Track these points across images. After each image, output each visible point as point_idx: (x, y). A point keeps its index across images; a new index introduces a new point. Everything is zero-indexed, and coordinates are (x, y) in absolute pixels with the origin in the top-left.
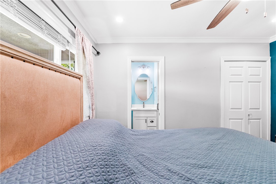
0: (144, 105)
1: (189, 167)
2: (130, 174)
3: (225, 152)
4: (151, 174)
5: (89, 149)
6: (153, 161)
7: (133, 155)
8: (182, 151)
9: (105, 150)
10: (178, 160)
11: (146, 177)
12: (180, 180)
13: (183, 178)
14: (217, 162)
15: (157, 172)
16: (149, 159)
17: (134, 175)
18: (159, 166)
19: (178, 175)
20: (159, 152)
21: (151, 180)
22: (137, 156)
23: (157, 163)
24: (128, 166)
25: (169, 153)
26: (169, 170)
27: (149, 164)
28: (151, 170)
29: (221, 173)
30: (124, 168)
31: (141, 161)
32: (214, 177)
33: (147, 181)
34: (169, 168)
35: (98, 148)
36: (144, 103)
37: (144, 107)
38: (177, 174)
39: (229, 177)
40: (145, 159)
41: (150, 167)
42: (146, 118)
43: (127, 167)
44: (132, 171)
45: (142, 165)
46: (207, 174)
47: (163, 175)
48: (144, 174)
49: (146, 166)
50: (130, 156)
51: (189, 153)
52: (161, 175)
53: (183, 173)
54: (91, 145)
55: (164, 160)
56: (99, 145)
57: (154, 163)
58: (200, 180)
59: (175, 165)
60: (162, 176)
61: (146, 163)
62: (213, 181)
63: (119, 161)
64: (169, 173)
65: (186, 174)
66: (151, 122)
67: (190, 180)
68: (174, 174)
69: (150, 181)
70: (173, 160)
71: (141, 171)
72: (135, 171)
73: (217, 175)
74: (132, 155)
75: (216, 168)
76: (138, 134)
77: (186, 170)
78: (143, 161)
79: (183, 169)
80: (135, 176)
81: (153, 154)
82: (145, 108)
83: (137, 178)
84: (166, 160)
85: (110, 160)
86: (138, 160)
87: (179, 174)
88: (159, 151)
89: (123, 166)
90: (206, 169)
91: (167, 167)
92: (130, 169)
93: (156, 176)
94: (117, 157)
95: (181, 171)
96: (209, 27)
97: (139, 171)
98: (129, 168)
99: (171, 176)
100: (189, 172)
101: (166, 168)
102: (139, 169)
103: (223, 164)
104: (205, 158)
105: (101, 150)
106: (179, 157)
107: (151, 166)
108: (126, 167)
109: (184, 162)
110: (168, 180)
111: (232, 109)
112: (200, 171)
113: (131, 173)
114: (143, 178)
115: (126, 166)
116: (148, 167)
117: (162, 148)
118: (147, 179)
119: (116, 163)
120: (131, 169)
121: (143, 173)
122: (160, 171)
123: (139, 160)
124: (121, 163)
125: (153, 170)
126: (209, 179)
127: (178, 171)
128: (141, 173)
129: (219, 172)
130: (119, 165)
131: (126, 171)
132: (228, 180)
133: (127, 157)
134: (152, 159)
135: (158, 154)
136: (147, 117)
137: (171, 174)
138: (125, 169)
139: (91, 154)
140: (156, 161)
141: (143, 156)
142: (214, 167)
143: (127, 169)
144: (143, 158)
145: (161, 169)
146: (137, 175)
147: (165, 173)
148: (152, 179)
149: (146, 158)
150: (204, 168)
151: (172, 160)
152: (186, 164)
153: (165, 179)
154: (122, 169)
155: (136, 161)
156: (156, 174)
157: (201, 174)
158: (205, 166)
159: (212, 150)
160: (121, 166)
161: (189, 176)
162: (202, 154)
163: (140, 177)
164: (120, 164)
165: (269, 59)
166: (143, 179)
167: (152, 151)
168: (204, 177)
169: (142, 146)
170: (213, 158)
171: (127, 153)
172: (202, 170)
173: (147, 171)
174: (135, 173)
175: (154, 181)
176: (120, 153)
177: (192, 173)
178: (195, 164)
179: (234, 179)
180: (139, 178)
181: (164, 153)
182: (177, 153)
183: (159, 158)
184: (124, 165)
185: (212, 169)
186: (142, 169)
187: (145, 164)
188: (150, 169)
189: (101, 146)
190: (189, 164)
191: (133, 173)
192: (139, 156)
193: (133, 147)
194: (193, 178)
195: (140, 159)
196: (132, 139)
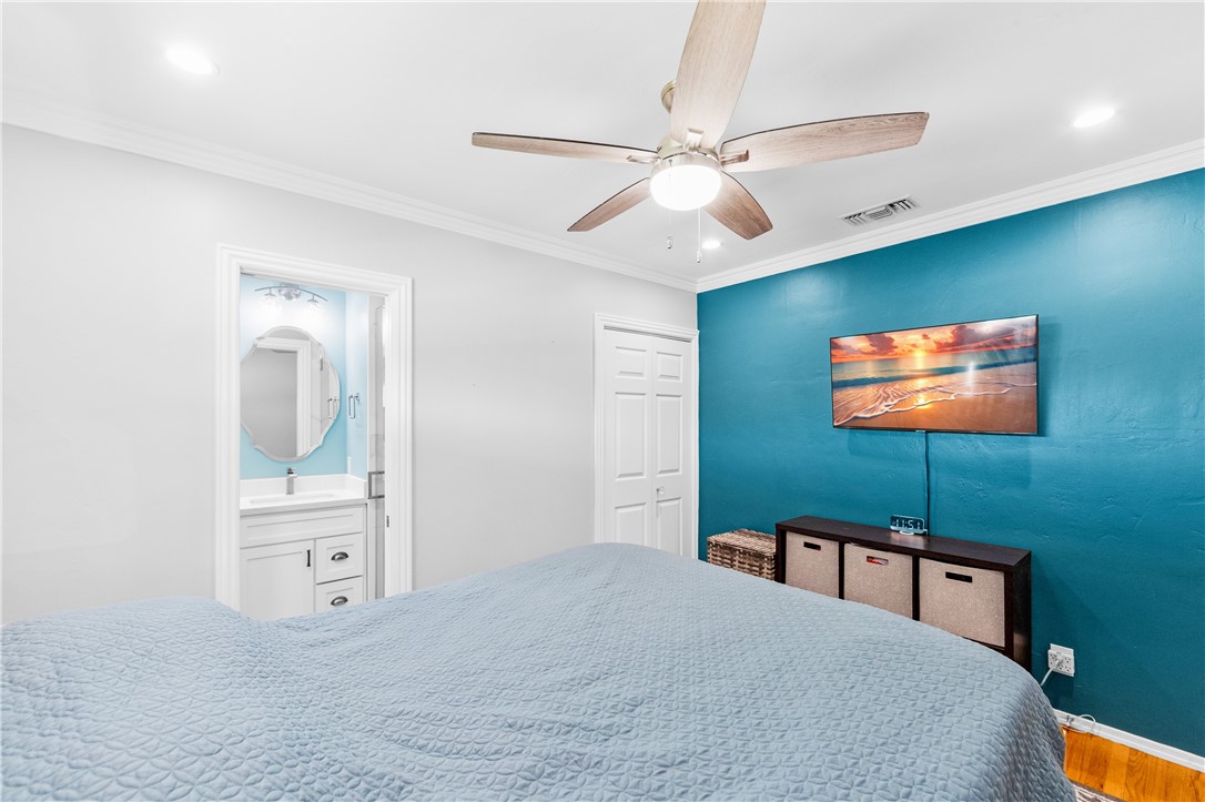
0: (290, 482)
1: (561, 694)
2: (392, 793)
3: (629, 620)
4: (459, 761)
5: (202, 773)
6: (448, 720)
7: (361, 726)
8: (524, 651)
9: (269, 749)
10: (525, 685)
11: (448, 778)
12: (550, 741)
13: (555, 731)
14: (619, 655)
15: (477, 747)
16: (431, 717)
17: (407, 792)
18: (474, 726)
19: (539, 730)
20: (453, 682)
21: (468, 780)
22: (378, 725)
23: (464, 721)
24: (377, 772)
25: (487, 672)
26: (510, 726)
27: (438, 734)
28: (455, 751)
29: (634, 680)
30: (363, 785)
31: (404, 737)
32: (622, 696)
33: (457, 787)
34: (510, 721)
35: (237, 752)
36: (290, 472)
37: (290, 492)
38: (536, 727)
39: (650, 682)
40: (414, 725)
41: (444, 744)
42: (310, 546)
43: (374, 777)
44: (397, 783)
45: (412, 747)
46: (606, 694)
47: (499, 747)
48: (439, 773)
49: (430, 746)
50: (356, 736)
51: (546, 653)
52: (493, 750)
53: (551, 717)
54: (197, 752)
55: (481, 703)
56: (230, 736)
57: (456, 725)
58: (595, 716)
59: (522, 703)
60: (496, 753)
61: (426, 736)
62: (620, 706)
63: (332, 769)
64: (513, 736)
65: (560, 717)
66: (333, 558)
67: (574, 726)
68: (528, 731)
69: (469, 784)
70: (511, 692)
71: (422, 769)
72: (407, 776)
73: (626, 688)
74: (358, 728)
75: (621, 670)
76: (331, 635)
77: (555, 705)
78: (412, 733)
79: (548, 705)
80: (411, 792)
81: (437, 695)
82: (296, 494)
83: (422, 796)
84: (489, 701)
85: (304, 780)
86: (389, 739)
87: (541, 725)
88: (451, 678)
89: (357, 779)
90: (599, 683)
91: (502, 719)
92: (386, 779)
93: (479, 762)
94: (319, 755)
95: (544, 714)
96: (574, 228)
97: (417, 773)
98: (381, 777)
99: (522, 740)
100: (565, 709)
101: (499, 724)
102: (411, 766)
103: (631, 654)
104: (591, 652)
105: (252, 753)
106: (523, 675)
107: (448, 738)
108: (370, 779)
109: (543, 684)
110: (518, 756)
111: (621, 476)
112: (588, 692)
113: (397, 789)
114: (441, 787)
115: (366, 774)
116: (439, 744)
117: (459, 661)
118: (455, 784)
119: (330, 781)
120: (391, 776)
121: (430, 771)
122: (486, 740)
123: (395, 737)
124: (344, 772)
125: (459, 746)
126: (613, 707)
127: (537, 717)
128: (426, 775)
129: (627, 680)
130: (341, 781)
131: (376, 791)
132: (648, 690)
133: (346, 744)
134: (441, 715)
135: (452, 690)
136: (315, 539)
137: (520, 736)
138: (367, 786)
139: (225, 788)
140: (457, 717)
141: (405, 717)
142: (614, 670)
143: (376, 783)
144: (408, 722)
145: (483, 733)
146: (420, 785)
147: (504, 741)
148: (471, 775)
149: (417, 719)
150: (594, 684)
151: (505, 692)
152: (550, 689)
153: (509, 757)
154: (358, 791)
155: (384, 745)
156: (477, 756)
157: (593, 701)
158: (596, 676)
159: (599, 625)
160: (351, 783)
161: (566, 718)
162: (580, 643)
163: (429, 788)
164: (340, 778)
165: (695, 334)
166: (442, 790)
167: (427, 687)
168: (602, 704)
169: (378, 680)
170: (607, 646)
171: (339, 729)
172: (592, 690)
173: (441, 759)
174: (409, 783)
175: (479, 777)
176: (315, 737)
177: (572, 707)
178: (572, 680)
179: (659, 684)
180: (429, 792)
181: (472, 679)
182: (514, 665)
183: (464, 701)
184: (358, 775)
185: (612, 678)
186: (420, 762)
187: (421, 742)
188: (448, 749)
189: (241, 738)
190: (558, 686)
191: (401, 788)
192: (387, 723)
193: (344, 699)
194: (578, 720)
195: (395, 732)
196: (318, 666)
